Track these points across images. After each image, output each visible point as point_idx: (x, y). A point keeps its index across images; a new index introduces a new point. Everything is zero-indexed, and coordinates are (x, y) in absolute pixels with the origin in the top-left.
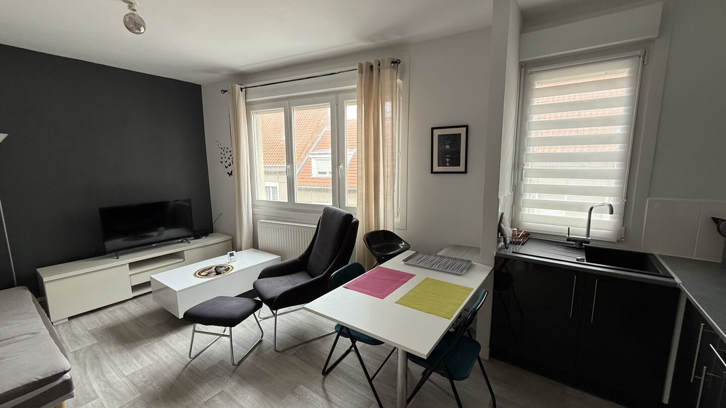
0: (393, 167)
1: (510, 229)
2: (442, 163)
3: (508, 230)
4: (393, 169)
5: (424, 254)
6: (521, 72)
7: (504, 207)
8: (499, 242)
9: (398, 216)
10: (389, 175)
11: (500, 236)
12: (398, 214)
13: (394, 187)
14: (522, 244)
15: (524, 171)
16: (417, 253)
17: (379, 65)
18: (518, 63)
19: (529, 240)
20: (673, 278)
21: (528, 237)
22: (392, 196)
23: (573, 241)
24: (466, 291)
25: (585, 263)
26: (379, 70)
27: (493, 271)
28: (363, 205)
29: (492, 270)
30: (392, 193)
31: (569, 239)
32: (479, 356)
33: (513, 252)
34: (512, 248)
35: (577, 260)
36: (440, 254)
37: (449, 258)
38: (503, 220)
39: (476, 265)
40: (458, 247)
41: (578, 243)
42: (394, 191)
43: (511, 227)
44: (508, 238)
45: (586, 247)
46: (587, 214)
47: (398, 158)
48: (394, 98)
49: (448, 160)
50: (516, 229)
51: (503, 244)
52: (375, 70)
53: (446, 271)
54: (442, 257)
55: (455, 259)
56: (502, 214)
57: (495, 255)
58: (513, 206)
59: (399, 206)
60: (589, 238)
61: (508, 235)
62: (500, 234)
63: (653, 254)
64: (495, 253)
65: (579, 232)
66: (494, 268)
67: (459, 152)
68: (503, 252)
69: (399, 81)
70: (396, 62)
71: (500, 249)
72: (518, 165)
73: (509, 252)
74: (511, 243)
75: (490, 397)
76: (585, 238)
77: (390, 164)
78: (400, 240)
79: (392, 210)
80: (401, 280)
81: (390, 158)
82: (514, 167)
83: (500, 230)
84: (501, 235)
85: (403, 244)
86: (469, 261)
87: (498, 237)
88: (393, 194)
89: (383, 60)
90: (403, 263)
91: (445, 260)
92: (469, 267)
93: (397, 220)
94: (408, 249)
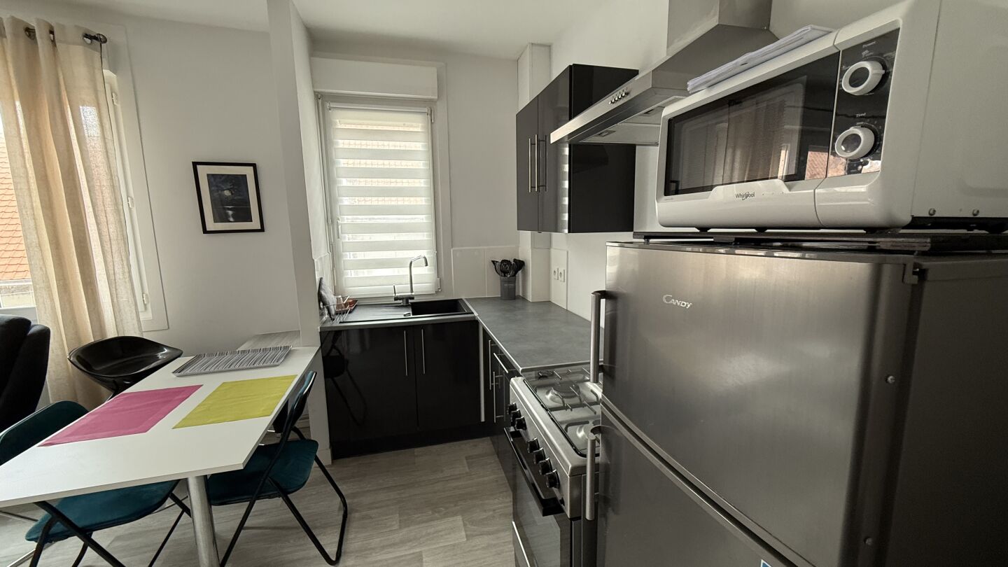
0: (121, 224)
1: (333, 296)
2: (220, 217)
3: (331, 299)
4: (121, 226)
5: (211, 355)
6: (318, 104)
7: (322, 270)
8: (322, 315)
9: (146, 309)
10: (113, 236)
11: (322, 307)
12: (145, 305)
13: (128, 260)
14: (350, 312)
15: (340, 227)
16: (198, 357)
17: (52, 32)
18: (313, 94)
19: (357, 308)
20: (473, 313)
21: (354, 304)
22: (127, 275)
23: (400, 299)
24: (286, 381)
25: (412, 316)
26: (53, 41)
27: (320, 351)
28: (52, 300)
29: (318, 351)
30: (126, 270)
31: (396, 299)
32: (316, 456)
33: (340, 323)
34: (338, 319)
35: (405, 315)
36: (241, 349)
37: (255, 351)
38: (323, 287)
39: (296, 350)
40: (266, 336)
41: (405, 300)
42: (129, 266)
43: (335, 295)
44: (332, 307)
45: (412, 303)
46: (408, 268)
47: (130, 209)
48: (102, 102)
49: (230, 213)
50: (340, 296)
51: (327, 316)
52: (41, 38)
53: (255, 365)
54: (243, 352)
55: (265, 350)
56: (321, 279)
57: (319, 330)
58: (333, 270)
59: (147, 291)
60: (413, 294)
61: (331, 303)
62: (321, 304)
63: (461, 299)
64: (319, 328)
65: (404, 290)
66: (321, 347)
67: (247, 202)
68: (329, 325)
69: (107, 73)
70: (96, 39)
71: (325, 322)
72: (331, 221)
73: (336, 323)
74: (337, 314)
75: (339, 499)
76: (410, 294)
77: (111, 218)
78: (158, 347)
79: (131, 299)
80: (177, 398)
81: (110, 209)
82: (327, 221)
83: (321, 298)
84: (323, 305)
85: (166, 351)
86: (286, 348)
87: (320, 308)
88: (130, 272)
89: (63, 27)
90: (174, 376)
91: (251, 355)
92: (287, 354)
93: (146, 316)
94: (179, 356)
